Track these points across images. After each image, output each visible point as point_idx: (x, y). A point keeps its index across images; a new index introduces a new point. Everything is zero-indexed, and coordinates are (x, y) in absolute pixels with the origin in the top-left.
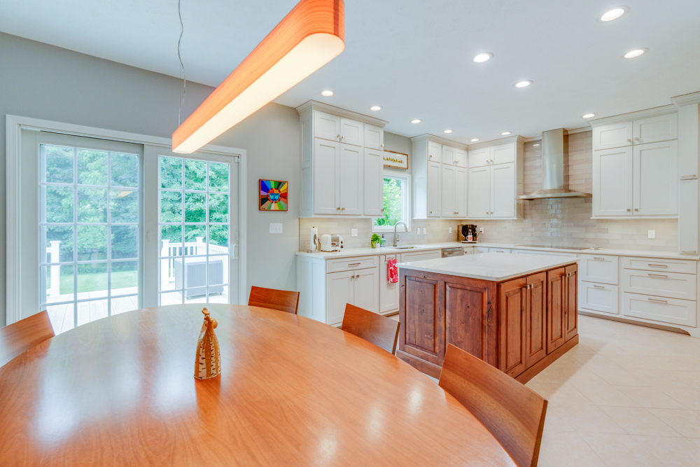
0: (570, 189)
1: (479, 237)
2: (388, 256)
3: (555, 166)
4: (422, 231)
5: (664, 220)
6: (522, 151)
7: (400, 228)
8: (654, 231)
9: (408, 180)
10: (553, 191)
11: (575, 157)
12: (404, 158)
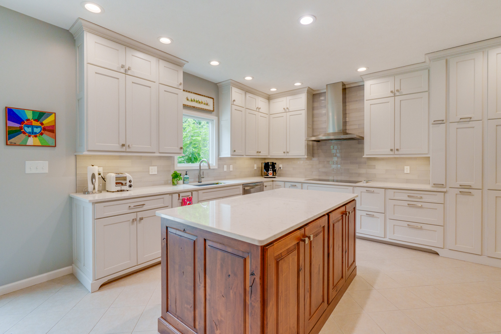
0: (347, 132)
1: (278, 172)
2: (181, 195)
3: (335, 117)
4: (228, 167)
5: (415, 158)
6: (311, 101)
7: (204, 165)
8: (409, 167)
9: (214, 121)
10: (334, 134)
11: (351, 106)
12: (210, 101)
